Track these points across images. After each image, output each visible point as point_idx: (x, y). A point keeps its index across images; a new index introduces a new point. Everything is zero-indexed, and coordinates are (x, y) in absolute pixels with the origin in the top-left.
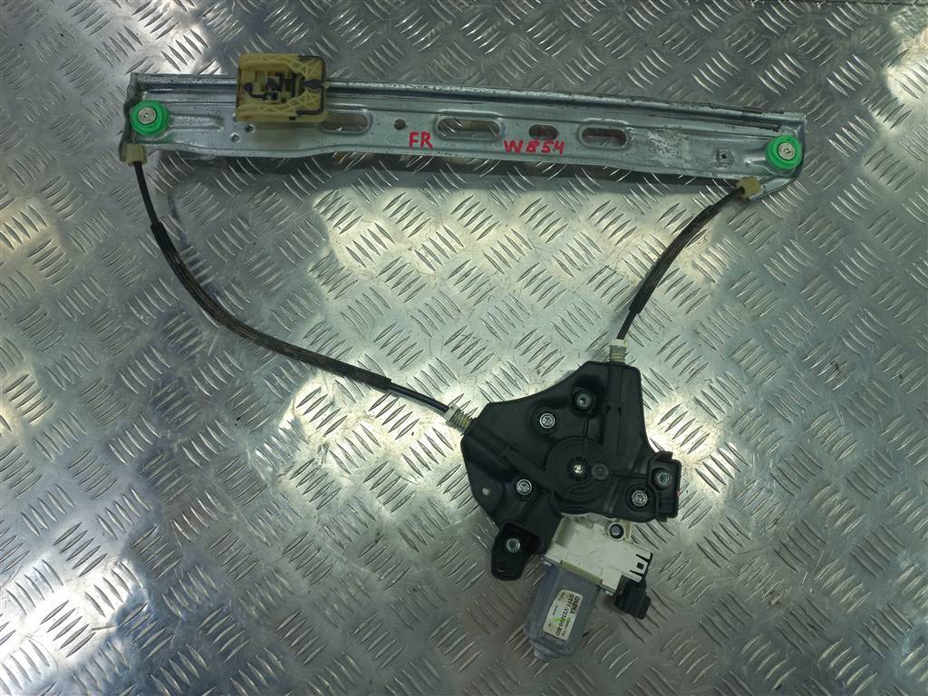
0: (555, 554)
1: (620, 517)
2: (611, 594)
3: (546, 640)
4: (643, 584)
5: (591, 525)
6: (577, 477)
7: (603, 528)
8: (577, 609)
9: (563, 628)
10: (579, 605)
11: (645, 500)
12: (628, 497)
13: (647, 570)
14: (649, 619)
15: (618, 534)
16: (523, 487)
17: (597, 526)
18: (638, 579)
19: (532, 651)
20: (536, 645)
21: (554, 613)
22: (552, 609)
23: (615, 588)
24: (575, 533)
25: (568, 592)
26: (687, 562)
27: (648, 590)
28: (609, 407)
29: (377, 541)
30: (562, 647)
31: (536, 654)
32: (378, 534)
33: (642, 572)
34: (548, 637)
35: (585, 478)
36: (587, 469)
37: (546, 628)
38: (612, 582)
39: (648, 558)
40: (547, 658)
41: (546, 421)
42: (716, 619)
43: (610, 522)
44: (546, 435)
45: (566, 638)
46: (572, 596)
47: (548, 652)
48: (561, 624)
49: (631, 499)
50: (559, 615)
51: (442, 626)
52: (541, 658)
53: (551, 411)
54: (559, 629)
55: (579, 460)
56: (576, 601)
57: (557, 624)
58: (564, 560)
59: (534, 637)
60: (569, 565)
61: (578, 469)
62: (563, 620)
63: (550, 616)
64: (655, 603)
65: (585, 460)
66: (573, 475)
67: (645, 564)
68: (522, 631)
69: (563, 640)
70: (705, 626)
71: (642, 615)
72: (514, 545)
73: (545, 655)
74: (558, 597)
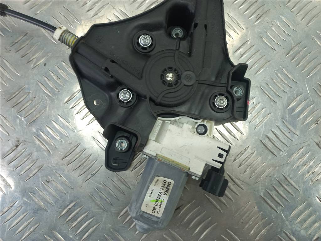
0: (151, 148)
1: (204, 119)
2: (197, 179)
3: (143, 217)
4: (222, 170)
5: (181, 125)
6: (170, 84)
7: (191, 127)
8: (170, 191)
9: (157, 207)
10: (171, 188)
11: (225, 104)
12: (212, 101)
13: (226, 159)
14: (227, 196)
15: (203, 131)
16: (125, 96)
17: (186, 126)
18: (218, 166)
19: (135, 225)
20: (136, 222)
21: (150, 196)
22: (149, 192)
23: (200, 174)
24: (168, 131)
25: (162, 179)
26: (253, 153)
27: (225, 175)
28: (196, 25)
29: (17, 146)
30: (156, 223)
31: (137, 227)
32: (18, 141)
33: (222, 160)
34: (145, 215)
35: (175, 85)
36: (178, 77)
37: (143, 208)
38: (198, 170)
39: (227, 149)
40: (145, 231)
41: (145, 41)
42: (273, 193)
43: (197, 123)
44: (145, 53)
45: (160, 215)
46: (165, 181)
47: (146, 226)
48: (156, 204)
49: (214, 103)
50: (154, 197)
51: (69, 207)
52: (141, 230)
53: (147, 32)
54: (154, 209)
55: (170, 69)
56: (169, 185)
57: (152, 205)
58: (159, 153)
59: (134, 215)
60: (163, 157)
61: (170, 77)
62: (157, 201)
63: (147, 199)
64: (230, 184)
65: (175, 70)
66: (165, 82)
67: (225, 154)
68: (127, 211)
69: (158, 218)
70: (266, 198)
71: (222, 194)
72: (122, 144)
73: (144, 229)
74: (154, 182)
